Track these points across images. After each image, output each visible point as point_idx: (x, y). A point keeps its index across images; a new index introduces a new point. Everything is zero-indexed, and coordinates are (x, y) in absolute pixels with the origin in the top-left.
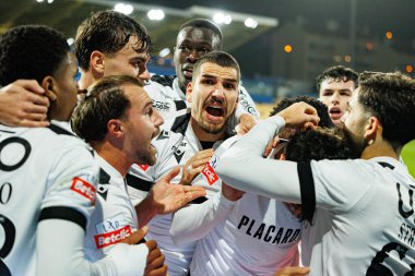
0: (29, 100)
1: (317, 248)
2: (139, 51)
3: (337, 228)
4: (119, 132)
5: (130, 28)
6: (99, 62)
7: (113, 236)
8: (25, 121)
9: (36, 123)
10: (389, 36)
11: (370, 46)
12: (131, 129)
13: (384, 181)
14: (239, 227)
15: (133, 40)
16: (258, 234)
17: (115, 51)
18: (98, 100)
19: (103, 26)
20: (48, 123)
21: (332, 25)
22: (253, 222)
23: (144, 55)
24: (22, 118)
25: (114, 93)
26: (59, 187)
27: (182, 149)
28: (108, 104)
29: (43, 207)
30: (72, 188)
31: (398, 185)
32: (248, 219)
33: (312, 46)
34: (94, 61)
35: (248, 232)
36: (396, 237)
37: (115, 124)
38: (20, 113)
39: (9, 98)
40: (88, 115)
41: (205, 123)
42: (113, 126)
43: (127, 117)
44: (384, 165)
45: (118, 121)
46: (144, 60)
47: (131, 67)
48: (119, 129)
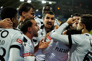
0: (9, 23)
1: (73, 53)
2: (33, 11)
3: (77, 49)
5: (30, 6)
6: (24, 14)
8: (8, 27)
9: (10, 28)
10: (81, 5)
11: (77, 7)
12: (33, 29)
13: (87, 39)
14: (56, 49)
15: (31, 9)
16: (60, 51)
17: (27, 12)
18: (25, 23)
19: (25, 6)
20: (13, 28)
21: (68, 3)
22: (59, 48)
23: (34, 12)
24: (7, 27)
25: (29, 21)
26: (14, 41)
27: (43, 33)
28: (28, 24)
29: (11, 45)
30: (17, 41)
31: (90, 39)
32: (58, 48)
33: (64, 8)
34: (23, 14)
35: (58, 51)
36: (90, 51)
38: (7, 25)
39: (4, 22)
40: (23, 26)
41: (47, 27)
42: (29, 29)
43: (32, 27)
44: (87, 35)
45: (30, 28)
46: (34, 13)
47: (31, 15)
48: (30, 29)
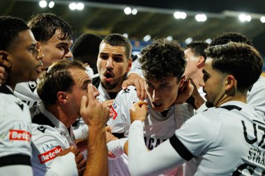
2: (62, 39)
4: (65, 100)
7: (50, 154)
17: (46, 40)
23: (66, 41)
30: (11, 138)
37: (62, 94)
42: (61, 96)
47: (57, 50)
48: (65, 98)
